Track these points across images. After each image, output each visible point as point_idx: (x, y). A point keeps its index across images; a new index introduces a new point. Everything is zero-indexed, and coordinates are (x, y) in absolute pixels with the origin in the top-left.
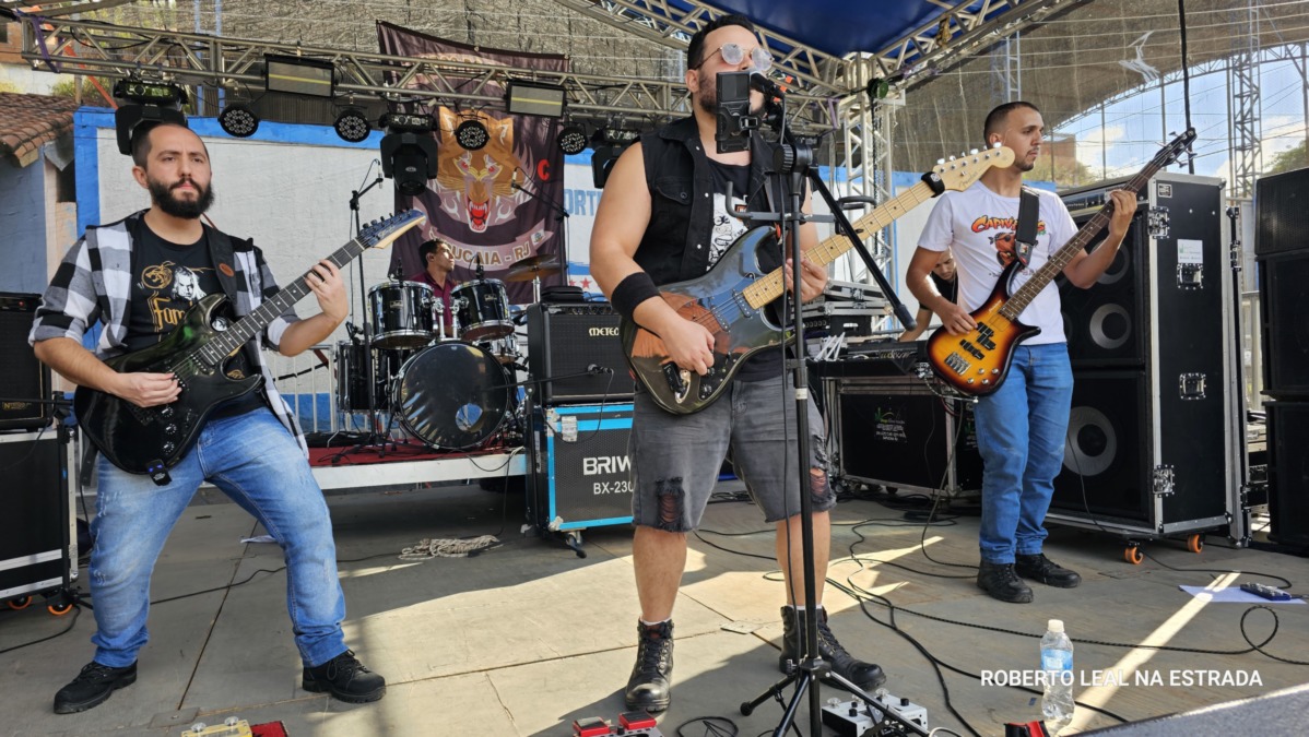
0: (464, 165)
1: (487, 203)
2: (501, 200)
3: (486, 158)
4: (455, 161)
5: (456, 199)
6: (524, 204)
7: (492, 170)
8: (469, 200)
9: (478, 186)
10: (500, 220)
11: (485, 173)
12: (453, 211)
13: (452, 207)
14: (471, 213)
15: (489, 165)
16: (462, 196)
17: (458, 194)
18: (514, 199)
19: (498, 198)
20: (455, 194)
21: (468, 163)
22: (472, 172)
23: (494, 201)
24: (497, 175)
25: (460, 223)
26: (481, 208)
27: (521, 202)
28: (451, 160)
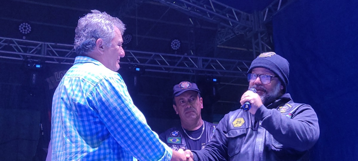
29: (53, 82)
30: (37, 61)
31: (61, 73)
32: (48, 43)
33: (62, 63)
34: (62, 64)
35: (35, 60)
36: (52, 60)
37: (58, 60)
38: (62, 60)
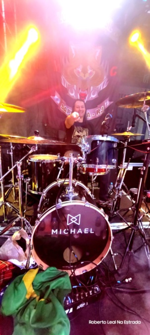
0: (78, 72)
1: (87, 90)
3: (89, 67)
4: (75, 70)
5: (74, 89)
6: (103, 90)
7: (91, 73)
8: (80, 89)
9: (84, 82)
10: (92, 98)
11: (87, 75)
12: (72, 94)
13: (72, 93)
14: (80, 95)
15: (89, 72)
16: (77, 87)
17: (75, 86)
18: (98, 88)
19: (92, 88)
20: (74, 86)
21: (80, 71)
22: (82, 75)
23: (90, 89)
24: (92, 77)
26: (84, 92)
27: (101, 89)
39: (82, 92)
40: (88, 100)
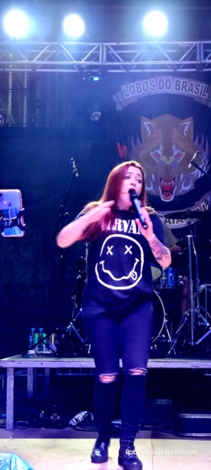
0: (158, 155)
1: (174, 179)
2: (184, 176)
3: (174, 147)
4: (151, 153)
5: (152, 180)
6: (202, 178)
7: (178, 155)
8: (161, 179)
9: (168, 168)
10: (183, 190)
11: (172, 159)
12: (150, 188)
13: (149, 186)
14: (162, 188)
15: (175, 153)
16: (155, 177)
17: (153, 176)
18: (193, 175)
19: (182, 175)
20: (151, 176)
21: (160, 153)
22: (164, 158)
23: (179, 177)
24: (181, 160)
25: (155, 196)
26: (169, 184)
27: (199, 176)
28: (148, 153)
29: (121, 100)
30: (96, 71)
31: (131, 86)
32: (107, 44)
33: (130, 71)
34: (131, 73)
35: (93, 71)
36: (117, 67)
37: (125, 67)
38: (131, 67)
39: (166, 184)
40: (178, 195)
